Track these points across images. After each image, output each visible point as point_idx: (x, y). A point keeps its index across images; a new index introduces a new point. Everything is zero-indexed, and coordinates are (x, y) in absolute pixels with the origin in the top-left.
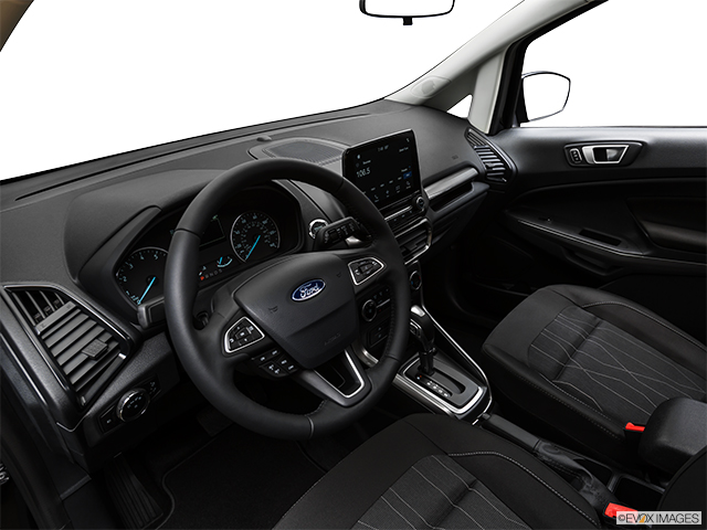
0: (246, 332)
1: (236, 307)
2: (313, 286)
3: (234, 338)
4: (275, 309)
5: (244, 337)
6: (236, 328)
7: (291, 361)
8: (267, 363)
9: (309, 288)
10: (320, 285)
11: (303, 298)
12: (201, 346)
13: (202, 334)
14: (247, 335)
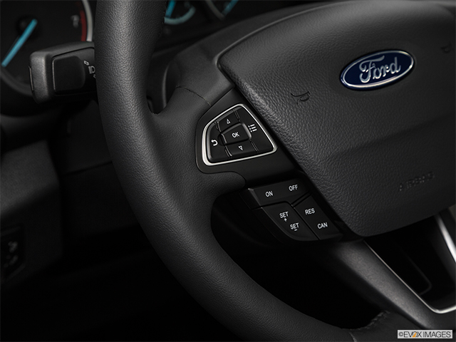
0: (242, 131)
1: (223, 83)
2: (388, 61)
3: (220, 139)
4: (304, 97)
5: (238, 142)
6: (223, 121)
7: (326, 210)
8: (278, 204)
9: (378, 65)
10: (404, 62)
11: (365, 84)
12: (158, 139)
13: (161, 120)
14: (243, 140)
